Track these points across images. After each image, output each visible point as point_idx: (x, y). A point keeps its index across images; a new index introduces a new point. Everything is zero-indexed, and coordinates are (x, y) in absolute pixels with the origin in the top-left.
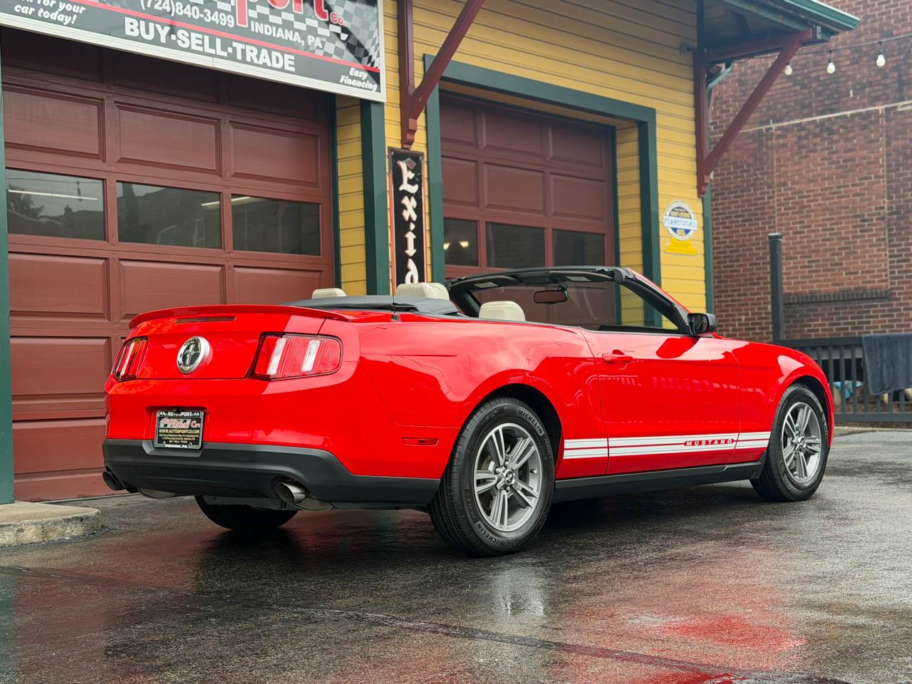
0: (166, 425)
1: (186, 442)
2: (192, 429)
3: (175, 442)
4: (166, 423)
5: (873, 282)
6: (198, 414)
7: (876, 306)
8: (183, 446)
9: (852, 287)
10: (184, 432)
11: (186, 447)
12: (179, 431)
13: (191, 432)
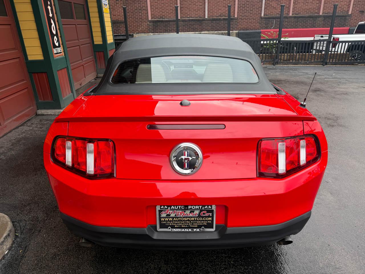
0: (168, 215)
1: (197, 226)
2: (203, 217)
3: (182, 226)
4: (168, 213)
5: (120, 18)
6: (210, 207)
7: (122, 25)
8: (195, 230)
9: (115, 19)
10: (193, 219)
11: (198, 230)
12: (185, 219)
13: (201, 219)
